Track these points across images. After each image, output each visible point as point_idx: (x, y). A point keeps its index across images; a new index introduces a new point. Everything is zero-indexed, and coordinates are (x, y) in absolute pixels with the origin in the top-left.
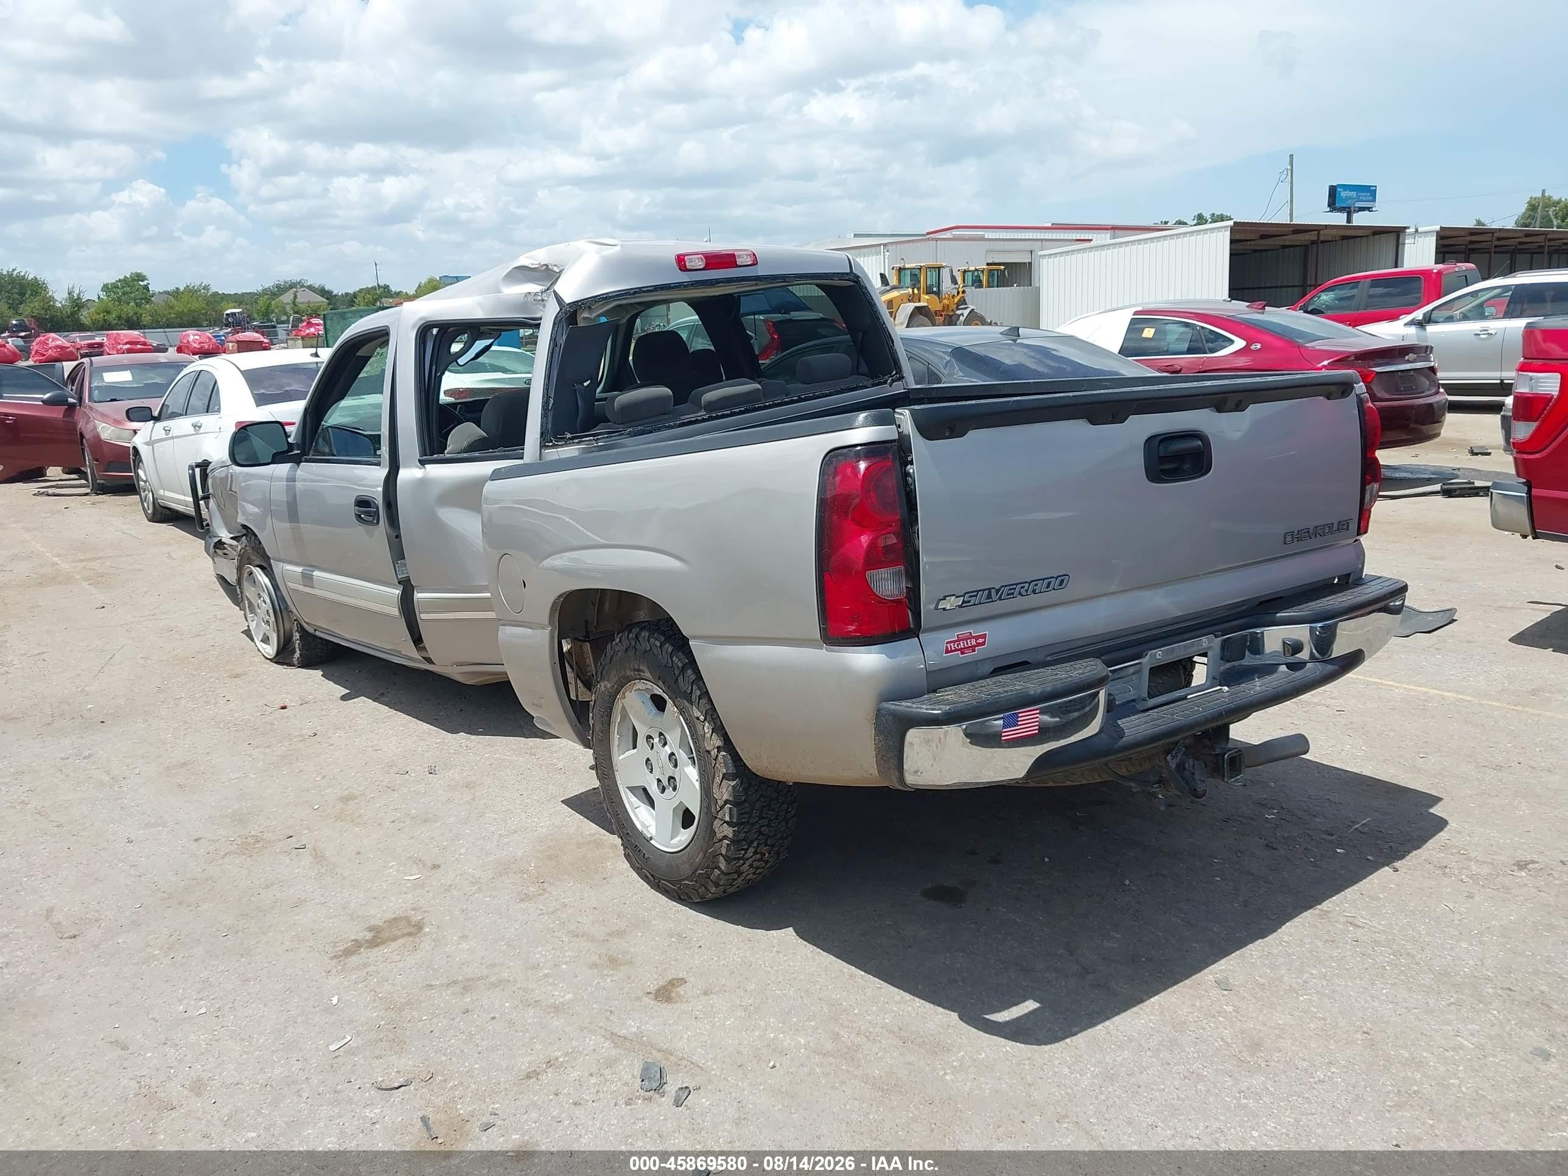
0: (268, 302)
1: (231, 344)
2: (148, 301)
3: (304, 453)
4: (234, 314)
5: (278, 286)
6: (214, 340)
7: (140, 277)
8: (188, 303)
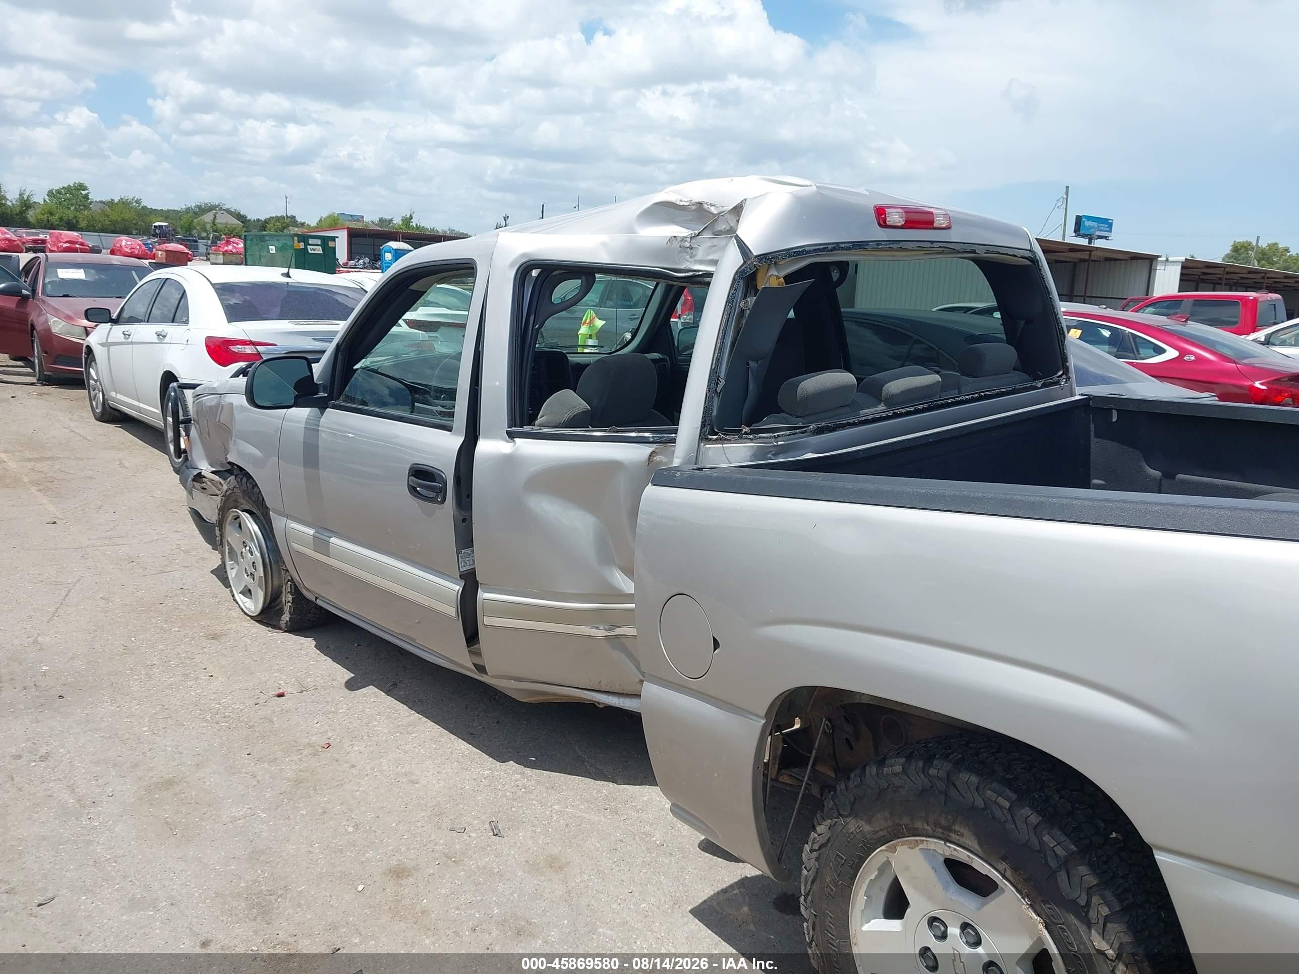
0: (191, 219)
1: (160, 252)
2: (86, 207)
3: (331, 397)
4: (161, 227)
5: (199, 207)
6: (144, 247)
7: (82, 187)
8: (122, 213)
